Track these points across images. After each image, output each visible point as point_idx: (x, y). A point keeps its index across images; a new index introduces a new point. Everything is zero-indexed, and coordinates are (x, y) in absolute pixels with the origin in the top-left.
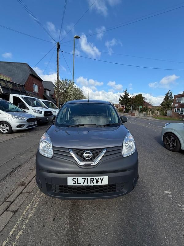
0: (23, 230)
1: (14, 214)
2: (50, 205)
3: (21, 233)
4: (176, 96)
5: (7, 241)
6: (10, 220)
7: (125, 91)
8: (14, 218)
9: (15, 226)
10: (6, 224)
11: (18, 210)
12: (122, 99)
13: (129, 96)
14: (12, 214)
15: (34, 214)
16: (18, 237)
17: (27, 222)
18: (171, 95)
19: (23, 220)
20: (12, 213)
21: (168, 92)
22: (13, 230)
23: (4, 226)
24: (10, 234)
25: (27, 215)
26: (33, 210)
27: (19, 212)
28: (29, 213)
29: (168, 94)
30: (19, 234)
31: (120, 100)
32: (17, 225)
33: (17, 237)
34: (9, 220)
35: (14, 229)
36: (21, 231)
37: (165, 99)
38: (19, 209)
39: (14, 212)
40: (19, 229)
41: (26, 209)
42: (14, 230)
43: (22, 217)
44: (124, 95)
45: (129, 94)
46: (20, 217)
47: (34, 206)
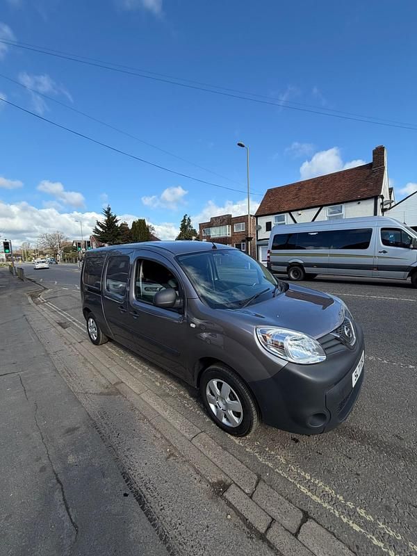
0: (356, 507)
1: (314, 519)
2: (316, 454)
3: (363, 511)
4: (202, 226)
5: (373, 537)
6: (327, 529)
7: (106, 210)
8: (323, 521)
9: (345, 520)
10: (333, 537)
11: (302, 510)
12: (101, 230)
13: (117, 221)
14: (310, 524)
15: (327, 483)
16: (370, 518)
17: (341, 498)
18: (189, 223)
19: (335, 503)
20: (308, 523)
21: (185, 217)
22: (351, 524)
23: (338, 542)
24: (360, 531)
25: (324, 495)
26: (316, 482)
27: (310, 508)
28: (321, 491)
29: (184, 220)
30: (364, 515)
31: (96, 231)
32: (342, 517)
33: (368, 519)
34: (324, 530)
35: (351, 522)
36: (358, 509)
37: (181, 229)
38: (303, 507)
39: (306, 517)
40: (352, 514)
41: (309, 494)
42: (353, 523)
43: (325, 505)
44: (106, 221)
45: (118, 218)
46: (326, 508)
47: (306, 479)
